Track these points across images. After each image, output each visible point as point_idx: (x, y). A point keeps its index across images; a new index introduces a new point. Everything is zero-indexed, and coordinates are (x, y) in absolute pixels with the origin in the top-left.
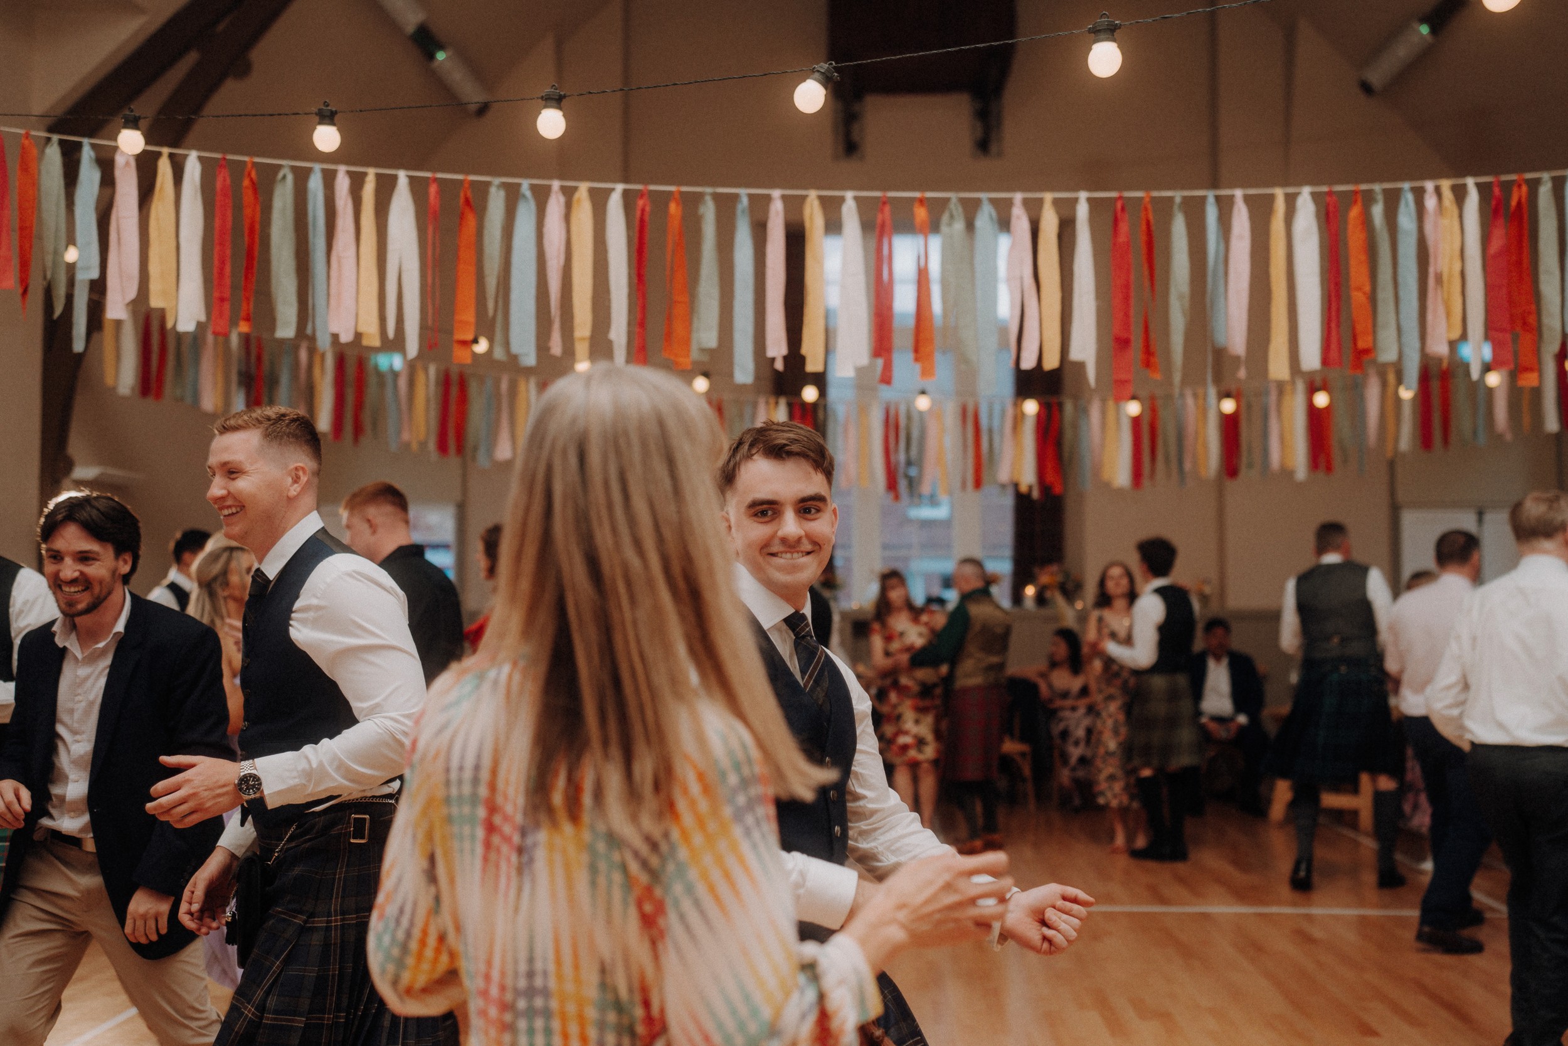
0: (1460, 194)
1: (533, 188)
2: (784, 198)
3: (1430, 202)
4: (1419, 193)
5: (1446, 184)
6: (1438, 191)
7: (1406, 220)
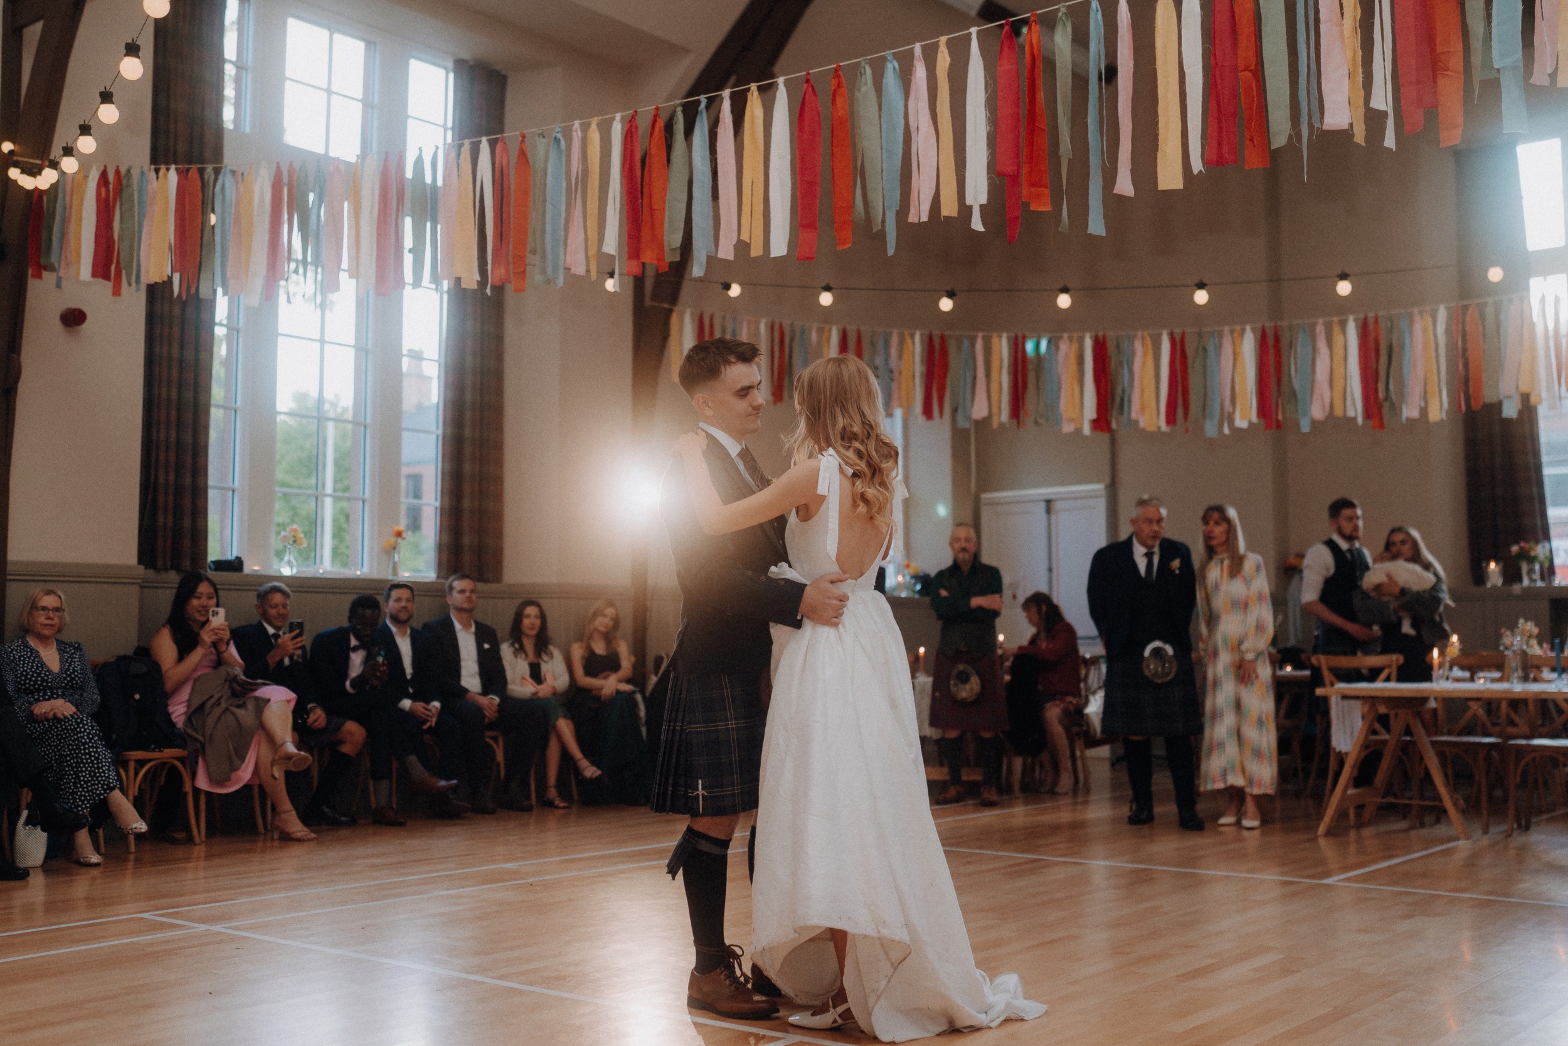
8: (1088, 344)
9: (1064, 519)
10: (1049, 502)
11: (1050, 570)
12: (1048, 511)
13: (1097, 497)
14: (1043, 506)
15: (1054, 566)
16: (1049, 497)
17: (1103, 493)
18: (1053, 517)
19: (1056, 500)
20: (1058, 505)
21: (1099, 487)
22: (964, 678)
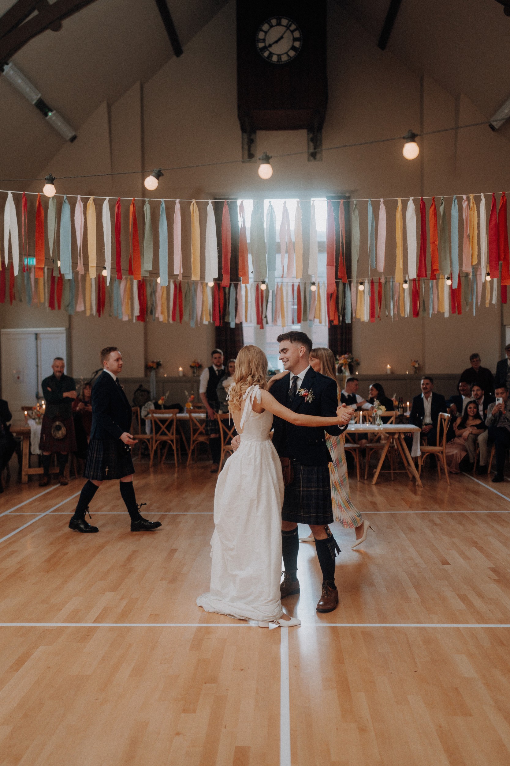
0: (478, 201)
1: (68, 198)
2: (180, 202)
3: (465, 205)
4: (460, 200)
5: (471, 196)
6: (468, 199)
7: (455, 212)
8: (135, 283)
9: (44, 343)
10: (36, 334)
11: (37, 366)
12: (36, 339)
13: (62, 333)
14: (33, 337)
15: (39, 364)
16: (37, 332)
17: (65, 331)
18: (39, 341)
19: (40, 334)
20: (41, 336)
21: (63, 329)
22: (58, 428)
